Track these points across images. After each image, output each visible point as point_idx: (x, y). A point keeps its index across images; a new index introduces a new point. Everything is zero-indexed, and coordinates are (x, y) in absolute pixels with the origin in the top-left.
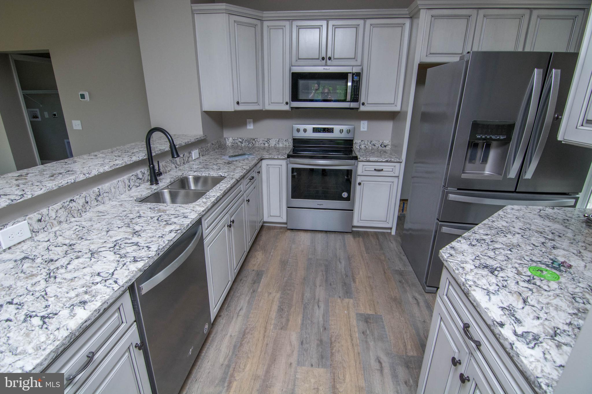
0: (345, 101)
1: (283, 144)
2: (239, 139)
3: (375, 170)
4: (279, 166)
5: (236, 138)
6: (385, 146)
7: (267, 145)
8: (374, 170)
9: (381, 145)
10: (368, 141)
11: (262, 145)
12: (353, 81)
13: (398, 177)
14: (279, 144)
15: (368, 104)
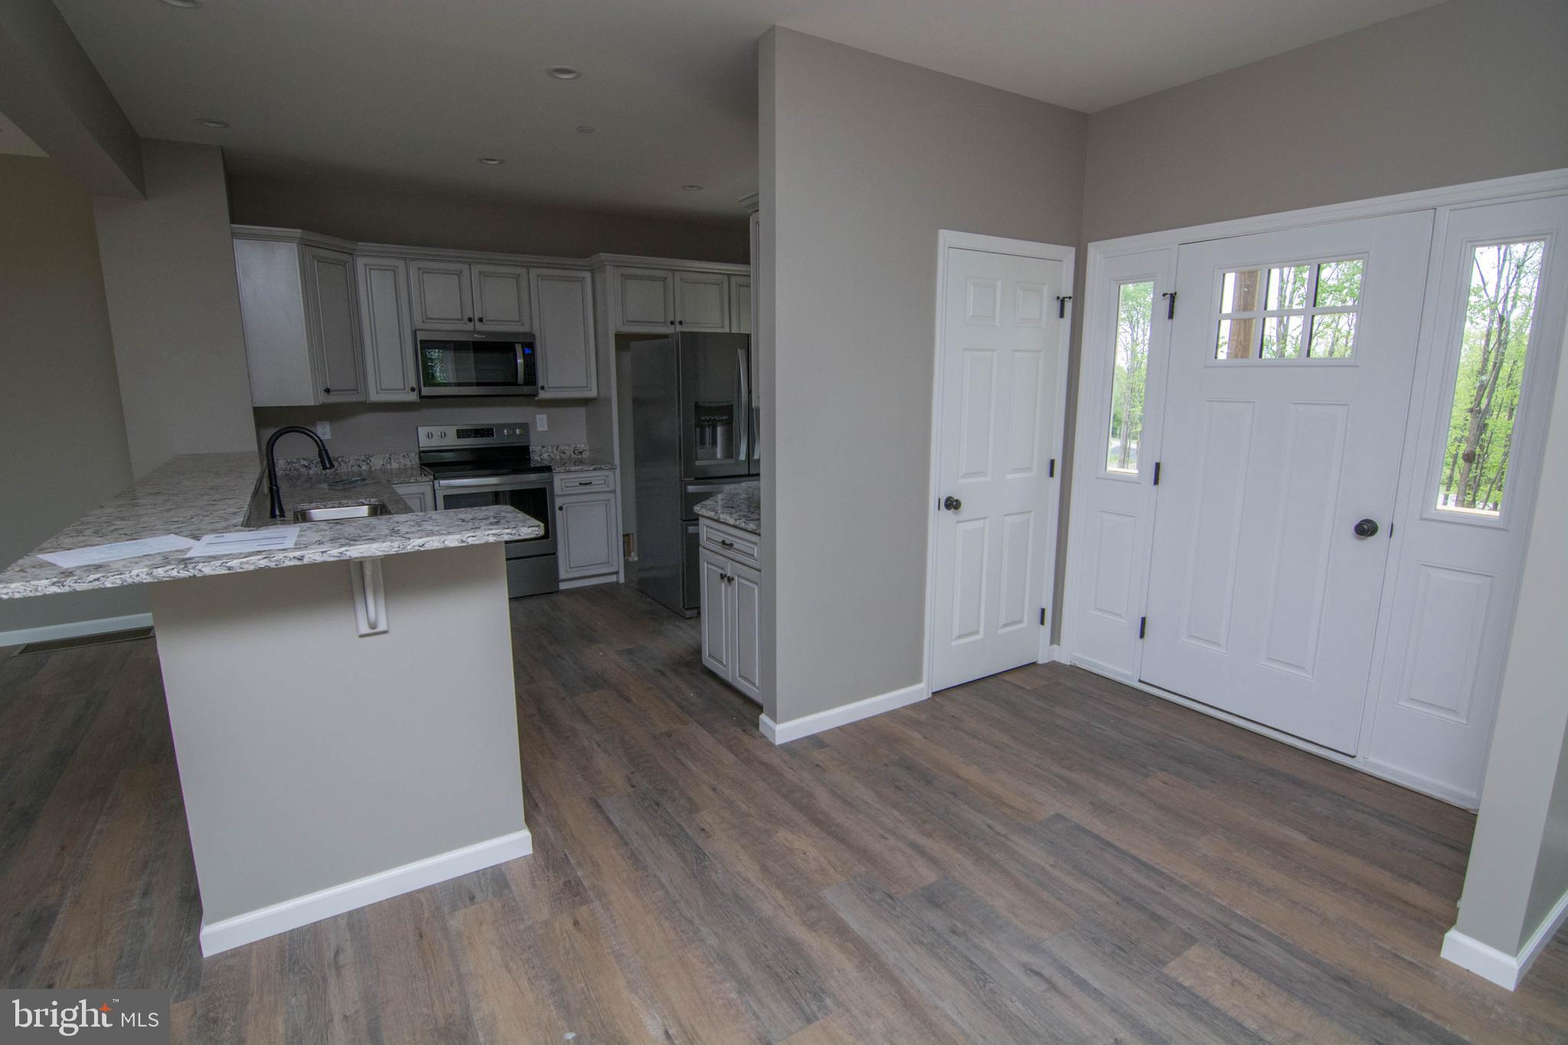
0: (515, 383)
1: (399, 463)
2: (302, 461)
3: (580, 484)
4: (420, 495)
5: (295, 460)
6: (581, 453)
7: (364, 467)
8: (578, 484)
9: (574, 452)
10: (552, 446)
11: (355, 468)
12: (525, 356)
13: (614, 492)
14: (390, 463)
15: (549, 388)
